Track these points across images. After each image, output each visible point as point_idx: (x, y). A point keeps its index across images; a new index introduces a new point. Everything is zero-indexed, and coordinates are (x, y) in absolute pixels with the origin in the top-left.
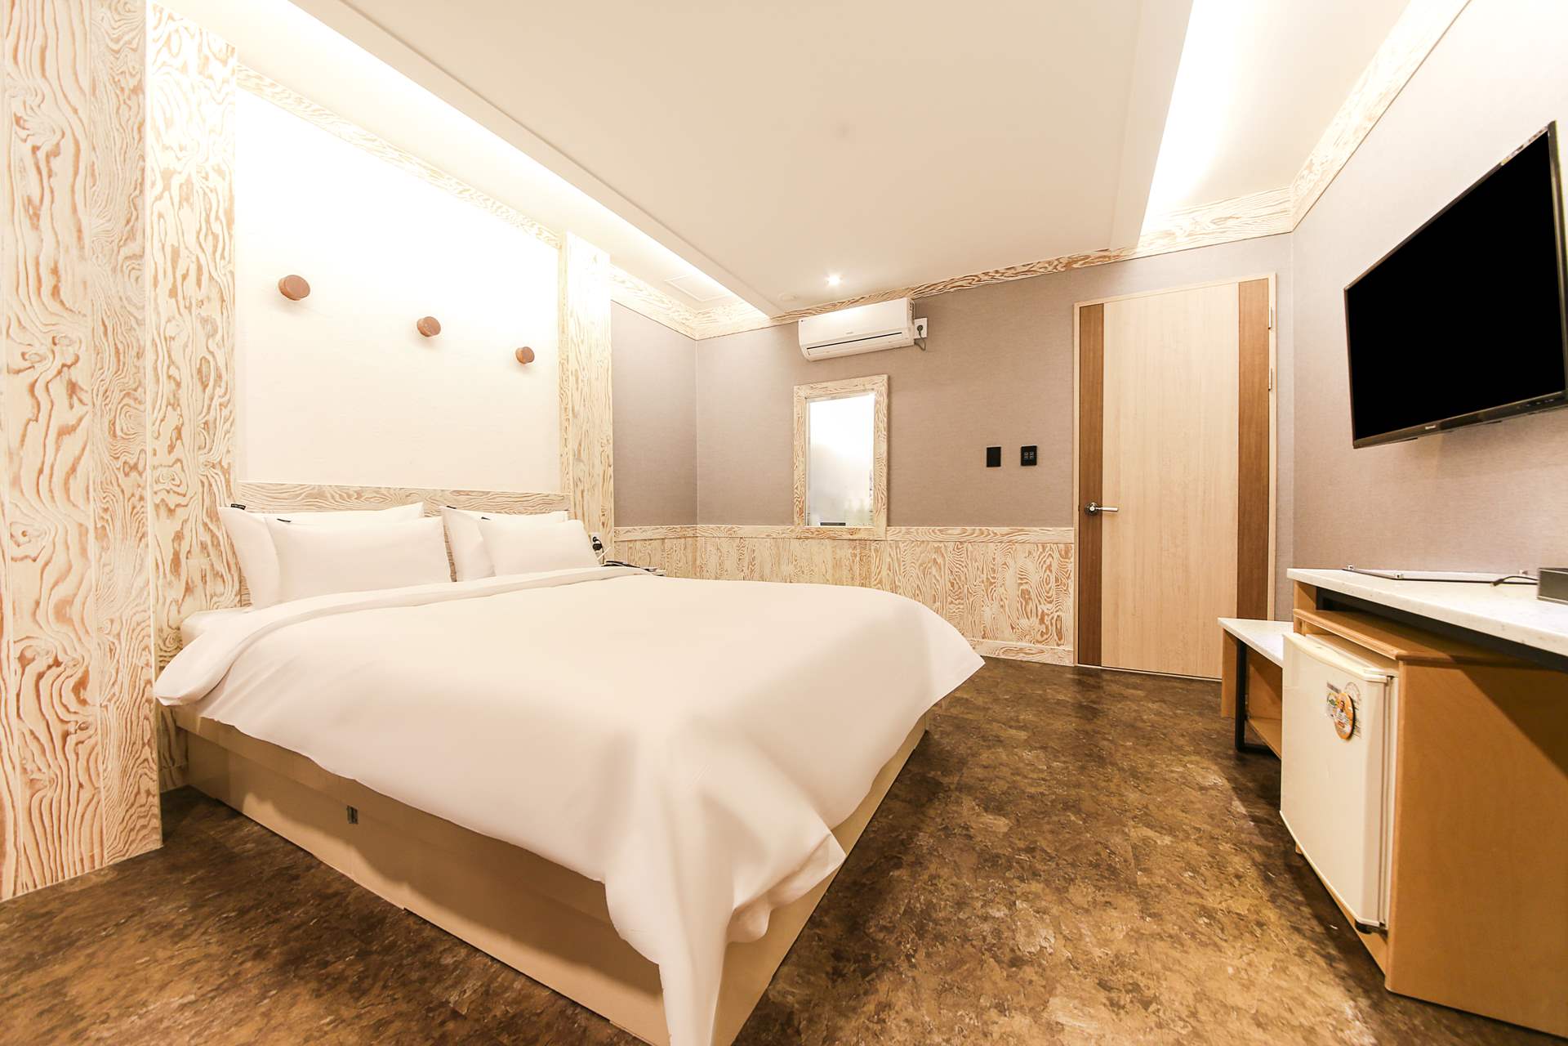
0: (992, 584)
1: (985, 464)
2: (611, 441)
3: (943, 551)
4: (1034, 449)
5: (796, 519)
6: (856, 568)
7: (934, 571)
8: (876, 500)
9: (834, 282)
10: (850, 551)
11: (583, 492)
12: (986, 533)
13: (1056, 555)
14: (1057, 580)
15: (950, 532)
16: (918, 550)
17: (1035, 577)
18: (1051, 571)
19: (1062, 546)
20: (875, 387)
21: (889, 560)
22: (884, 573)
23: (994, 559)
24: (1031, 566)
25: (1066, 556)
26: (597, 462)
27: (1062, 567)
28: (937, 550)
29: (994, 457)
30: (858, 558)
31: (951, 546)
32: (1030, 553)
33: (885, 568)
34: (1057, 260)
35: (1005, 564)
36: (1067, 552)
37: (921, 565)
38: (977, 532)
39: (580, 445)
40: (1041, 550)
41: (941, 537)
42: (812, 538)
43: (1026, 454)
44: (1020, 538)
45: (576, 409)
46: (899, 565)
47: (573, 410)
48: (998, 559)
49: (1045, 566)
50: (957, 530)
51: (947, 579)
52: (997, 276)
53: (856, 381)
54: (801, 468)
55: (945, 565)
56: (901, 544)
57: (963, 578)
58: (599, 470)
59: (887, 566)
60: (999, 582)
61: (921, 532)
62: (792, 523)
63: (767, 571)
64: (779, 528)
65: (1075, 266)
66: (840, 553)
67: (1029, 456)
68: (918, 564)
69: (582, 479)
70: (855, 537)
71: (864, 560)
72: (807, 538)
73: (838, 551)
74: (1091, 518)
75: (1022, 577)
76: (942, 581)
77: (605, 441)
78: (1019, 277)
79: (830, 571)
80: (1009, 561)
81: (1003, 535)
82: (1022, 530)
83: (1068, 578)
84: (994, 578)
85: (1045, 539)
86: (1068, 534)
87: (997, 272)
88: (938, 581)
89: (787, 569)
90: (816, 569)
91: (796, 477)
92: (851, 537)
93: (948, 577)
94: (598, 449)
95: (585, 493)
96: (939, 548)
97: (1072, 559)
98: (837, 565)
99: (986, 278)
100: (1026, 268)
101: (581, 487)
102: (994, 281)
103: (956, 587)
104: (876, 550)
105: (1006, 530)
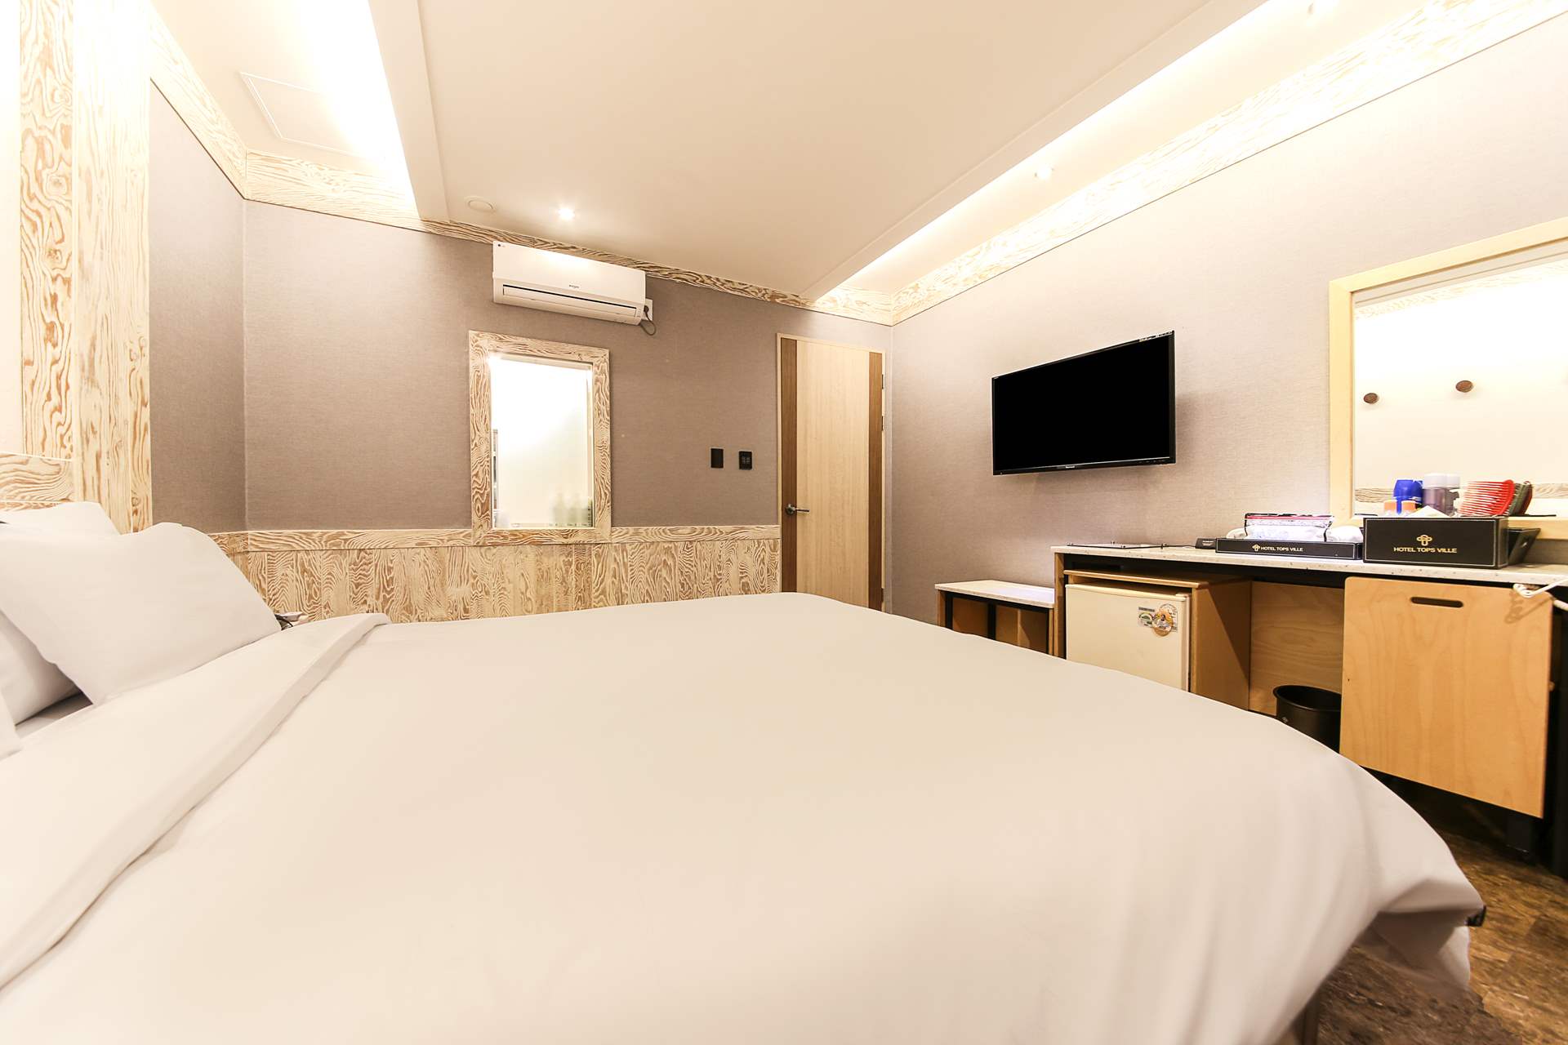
0: (718, 580)
1: (710, 465)
2: (147, 350)
3: (673, 552)
4: (749, 454)
5: (475, 518)
6: (572, 579)
7: (664, 573)
8: (598, 495)
9: (565, 217)
10: (563, 558)
11: (98, 457)
12: (713, 532)
13: (768, 549)
14: (768, 572)
15: (680, 531)
16: (647, 552)
17: (752, 571)
18: (764, 564)
19: (771, 541)
20: (594, 360)
21: (613, 565)
22: (608, 581)
23: (720, 556)
24: (749, 560)
25: (774, 550)
26: (123, 394)
27: (772, 559)
28: (667, 551)
29: (717, 459)
30: (573, 567)
31: (680, 545)
32: (748, 548)
33: (609, 574)
34: (765, 289)
35: (729, 560)
36: (775, 547)
37: (650, 568)
38: (706, 530)
39: (93, 346)
40: (757, 546)
41: (673, 537)
42: (503, 545)
43: (744, 458)
44: (741, 535)
45: (88, 258)
46: (626, 572)
47: (80, 261)
48: (723, 556)
49: (759, 560)
50: (687, 529)
51: (678, 581)
52: (718, 284)
53: (569, 347)
54: (483, 448)
55: (675, 565)
56: (628, 547)
57: (693, 578)
58: (127, 409)
59: (612, 572)
60: (724, 578)
61: (650, 532)
62: (468, 523)
63: (418, 598)
64: (444, 532)
65: (778, 301)
66: (548, 562)
67: (746, 460)
68: (647, 567)
69: (97, 429)
70: (571, 540)
71: (582, 568)
72: (494, 545)
73: (545, 560)
74: (790, 516)
75: (743, 571)
76: (672, 584)
77: (138, 350)
78: (736, 293)
79: (532, 586)
80: (733, 557)
81: (727, 533)
82: (742, 528)
83: (776, 568)
84: (720, 574)
85: (760, 536)
86: (775, 531)
87: (718, 280)
88: (668, 583)
89: (458, 592)
90: (510, 587)
91: (474, 459)
92: (565, 541)
93: (679, 578)
94: (125, 365)
95: (104, 460)
96: (669, 548)
97: (779, 552)
98: (543, 577)
99: (708, 281)
100: (742, 287)
101: (94, 447)
102: (715, 288)
103: (686, 587)
104: (598, 555)
105: (729, 528)
